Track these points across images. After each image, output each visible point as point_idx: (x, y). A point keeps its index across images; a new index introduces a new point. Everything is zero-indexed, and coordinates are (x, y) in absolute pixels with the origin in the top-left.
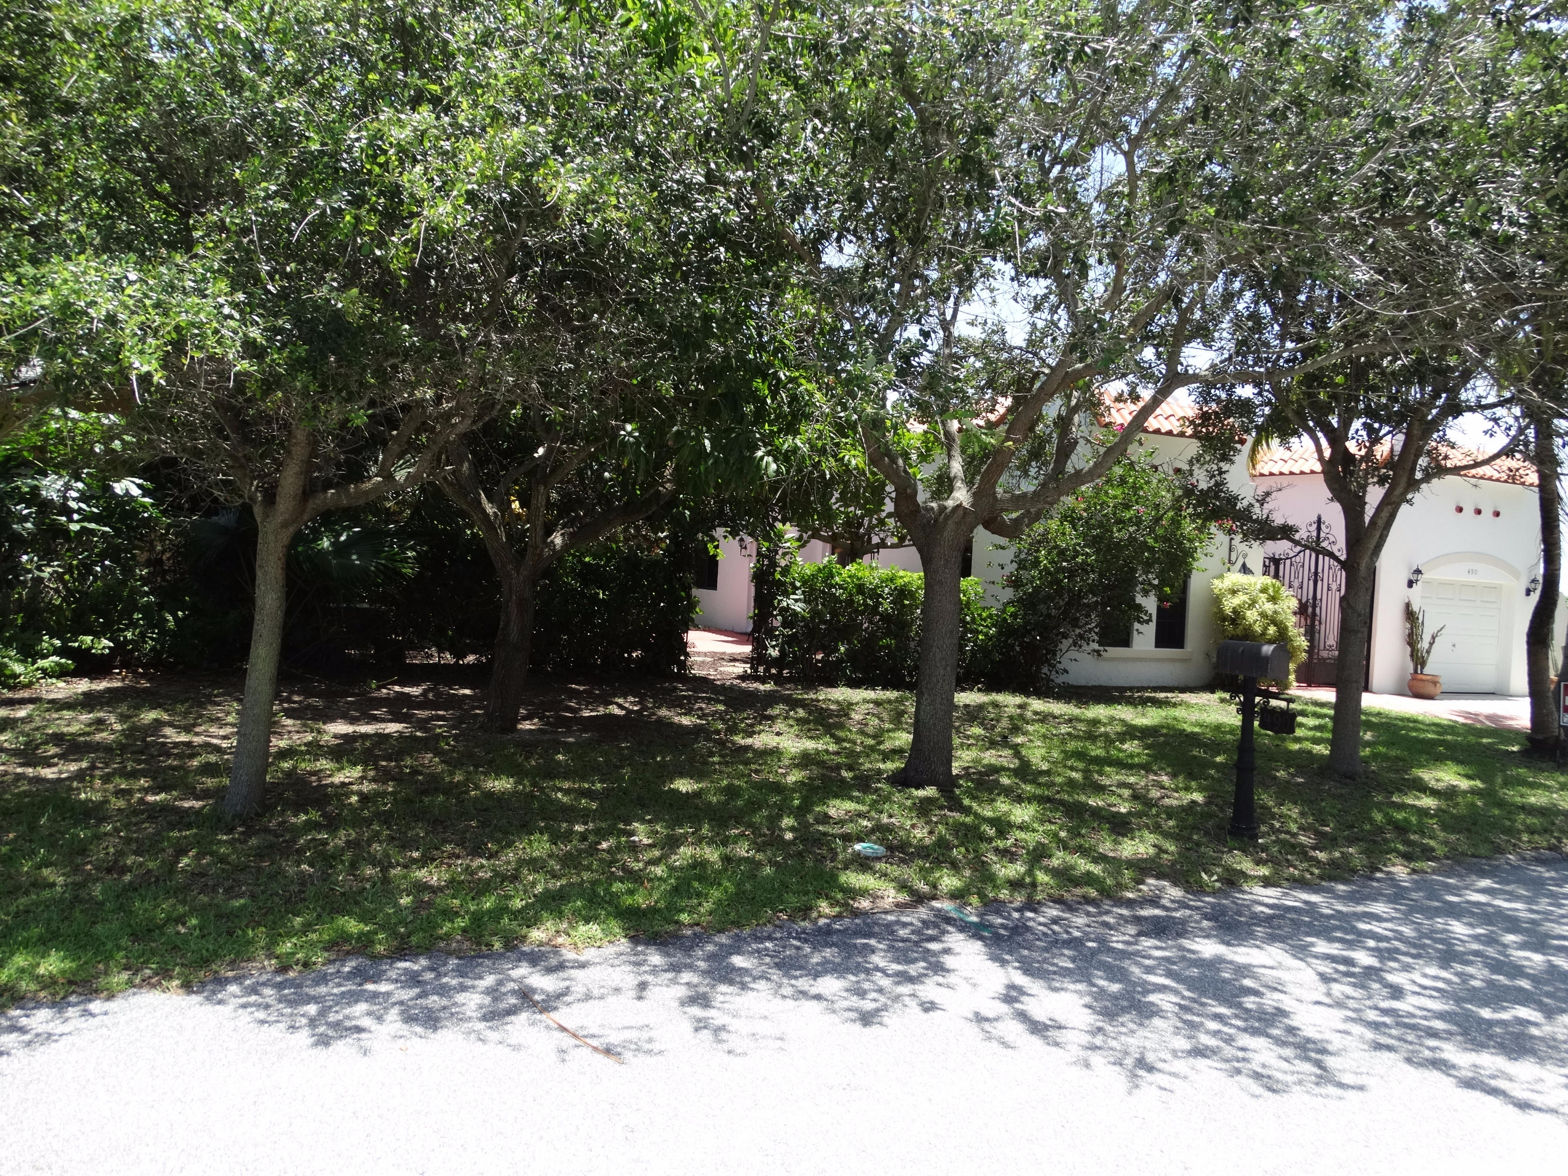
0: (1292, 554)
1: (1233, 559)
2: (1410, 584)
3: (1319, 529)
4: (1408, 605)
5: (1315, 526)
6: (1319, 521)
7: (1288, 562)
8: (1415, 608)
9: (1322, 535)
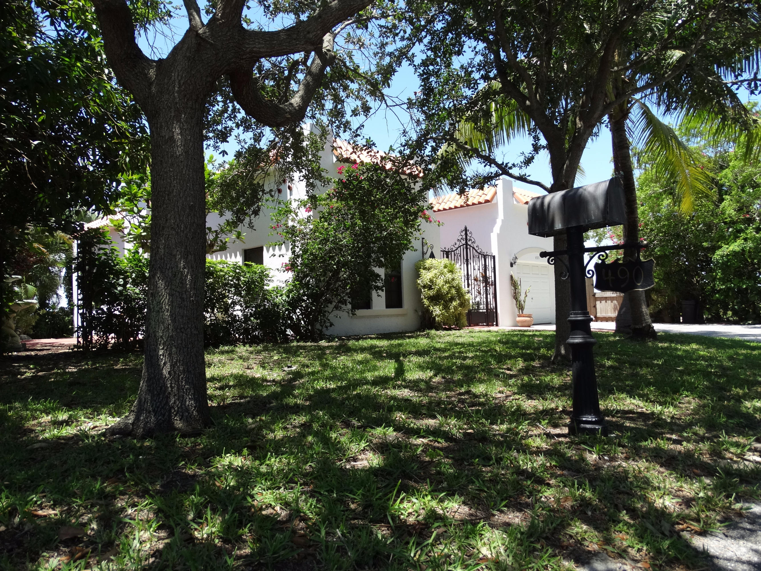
0: (454, 249)
1: (425, 250)
2: (512, 265)
3: (466, 234)
4: (512, 277)
5: (464, 232)
6: (466, 228)
7: (453, 253)
8: (515, 278)
9: (468, 238)
